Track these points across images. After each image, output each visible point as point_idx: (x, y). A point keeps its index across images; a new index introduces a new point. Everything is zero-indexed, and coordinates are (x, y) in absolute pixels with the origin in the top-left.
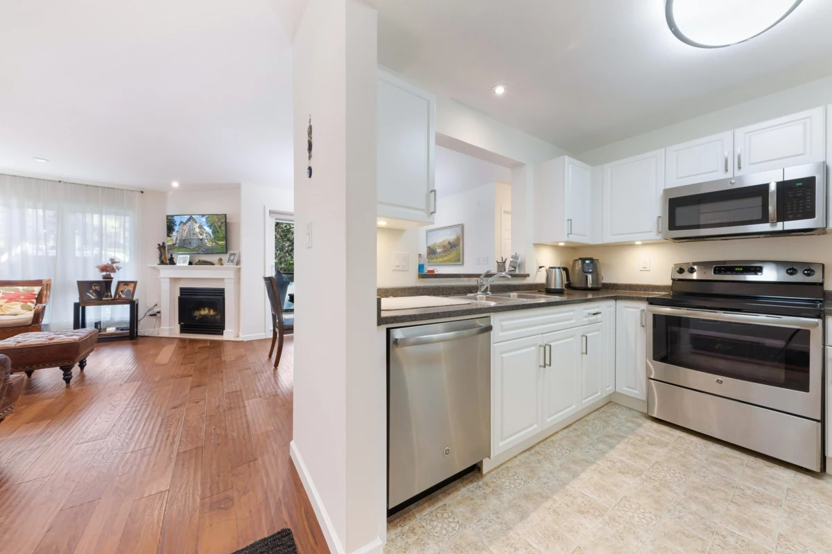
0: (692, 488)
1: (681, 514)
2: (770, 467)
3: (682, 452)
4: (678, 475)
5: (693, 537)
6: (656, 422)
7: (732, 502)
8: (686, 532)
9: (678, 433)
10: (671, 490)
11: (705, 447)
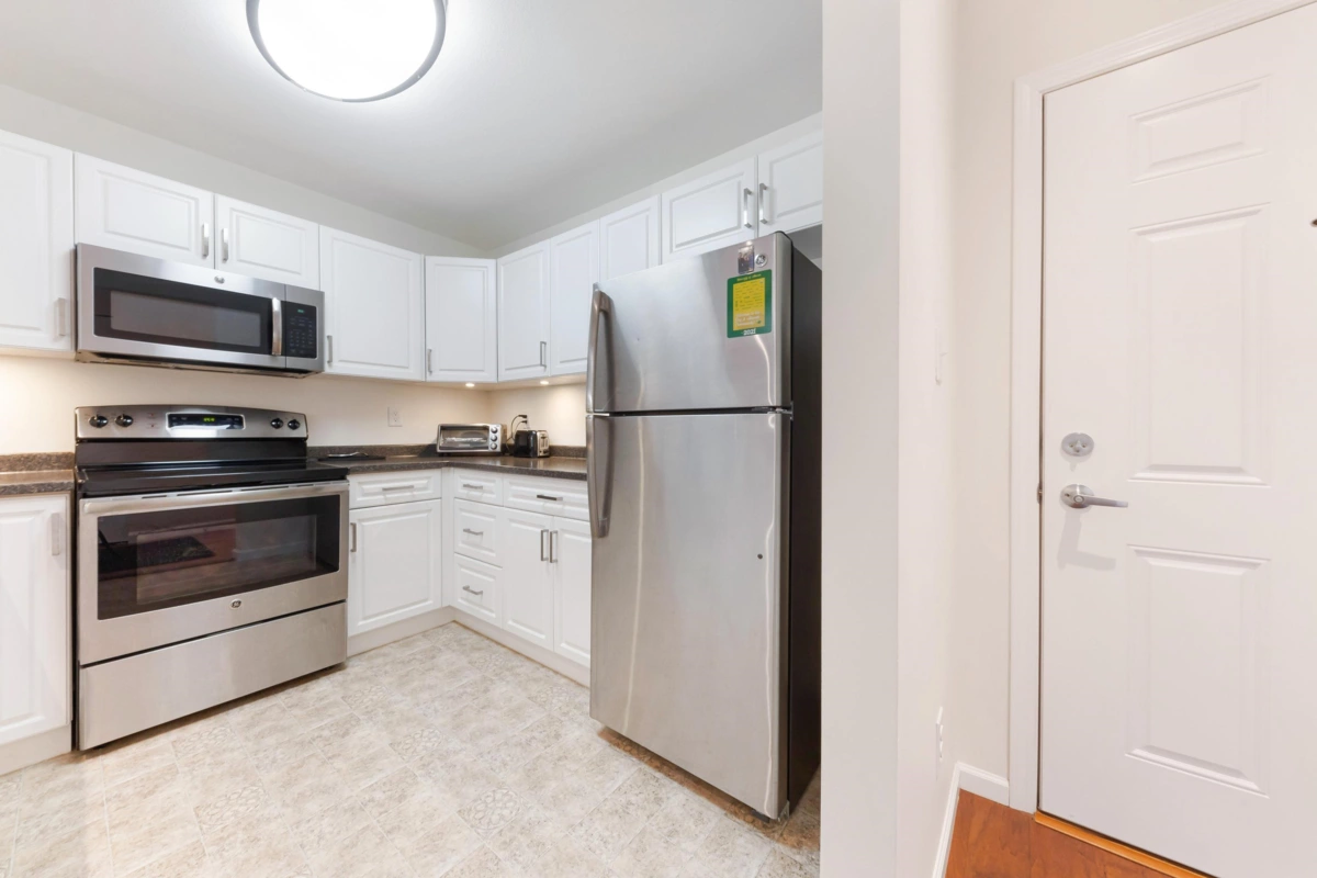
0: (282, 789)
1: (316, 832)
2: (306, 690)
3: (208, 760)
4: (246, 793)
5: (357, 837)
6: (103, 753)
7: (330, 758)
8: (346, 843)
9: (162, 740)
10: (269, 820)
11: (223, 726)
